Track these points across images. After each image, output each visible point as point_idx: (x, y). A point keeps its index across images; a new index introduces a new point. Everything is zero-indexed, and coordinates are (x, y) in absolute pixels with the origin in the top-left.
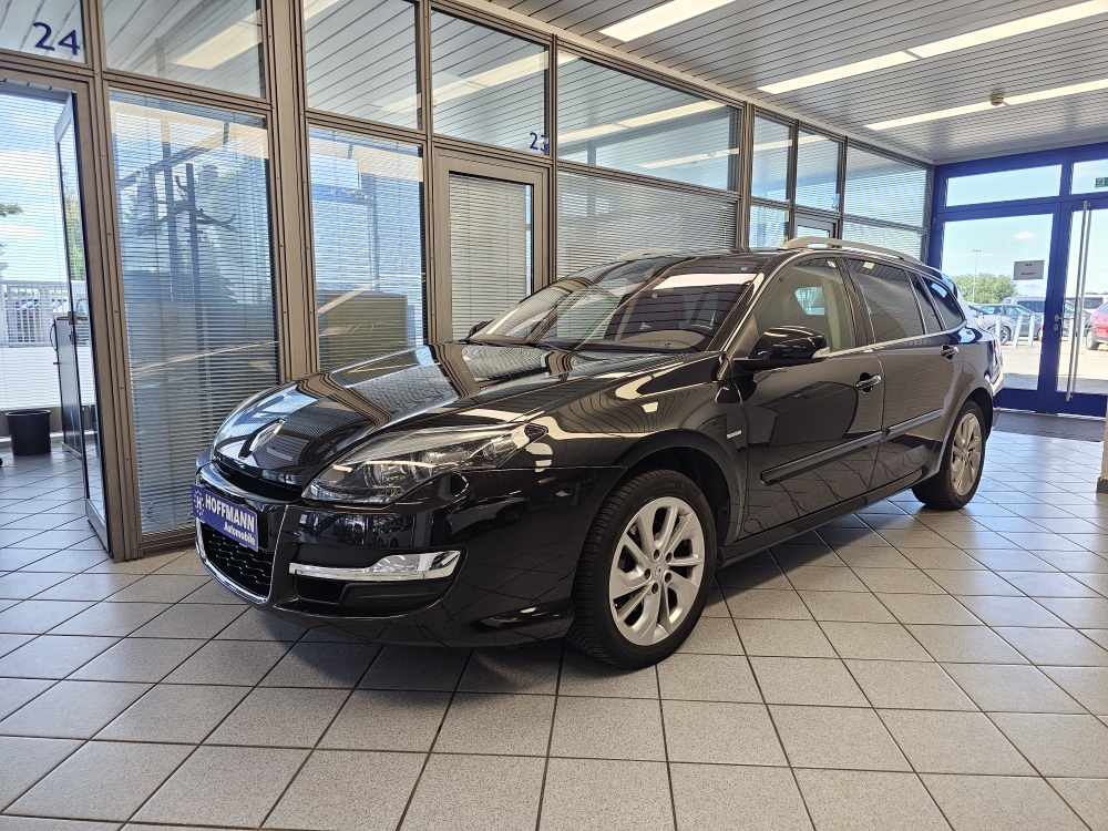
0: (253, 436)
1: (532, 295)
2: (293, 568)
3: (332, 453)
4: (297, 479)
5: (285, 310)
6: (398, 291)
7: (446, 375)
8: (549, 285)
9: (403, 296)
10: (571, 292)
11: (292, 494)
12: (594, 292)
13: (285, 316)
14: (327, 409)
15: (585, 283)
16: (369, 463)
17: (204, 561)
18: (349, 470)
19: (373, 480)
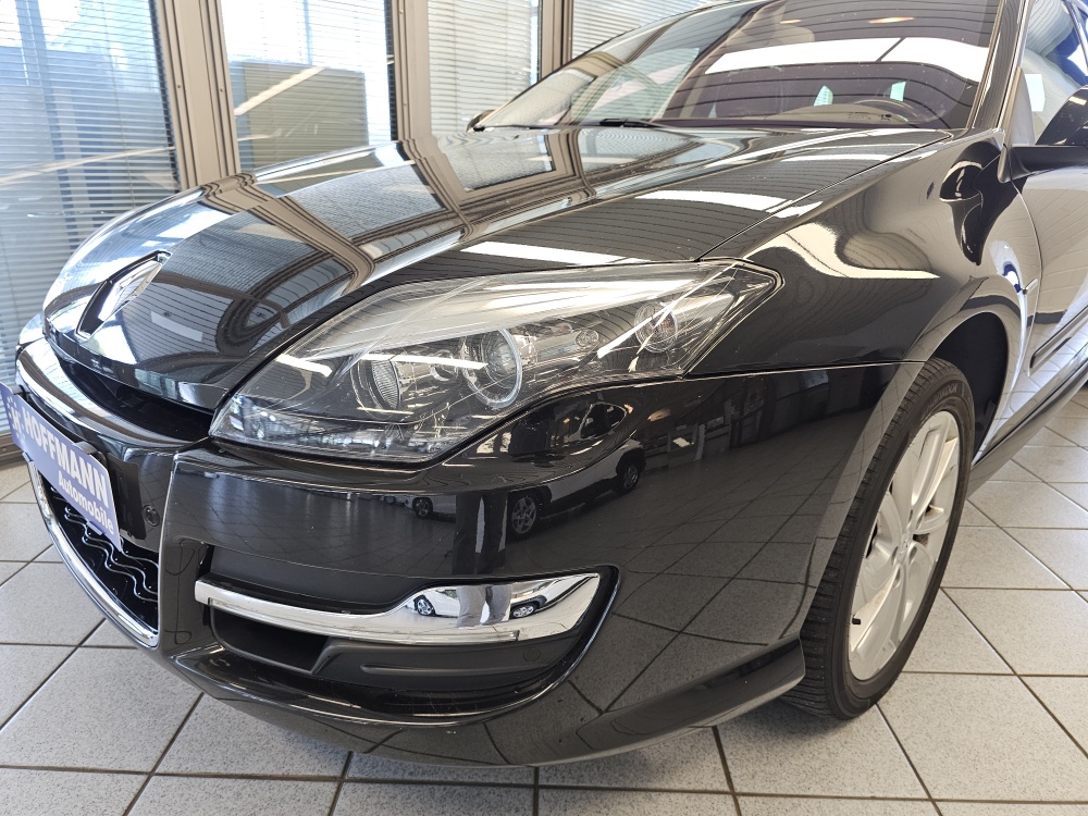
0: (105, 288)
1: (539, 82)
2: (204, 591)
3: (277, 329)
4: (199, 393)
5: (179, 82)
6: (351, 66)
7: (425, 182)
8: (562, 66)
9: (361, 74)
10: (595, 78)
11: (190, 424)
12: (629, 78)
13: (180, 92)
14: (255, 238)
15: (615, 65)
16: (367, 357)
17: (46, 522)
18: (326, 371)
19: (373, 394)
